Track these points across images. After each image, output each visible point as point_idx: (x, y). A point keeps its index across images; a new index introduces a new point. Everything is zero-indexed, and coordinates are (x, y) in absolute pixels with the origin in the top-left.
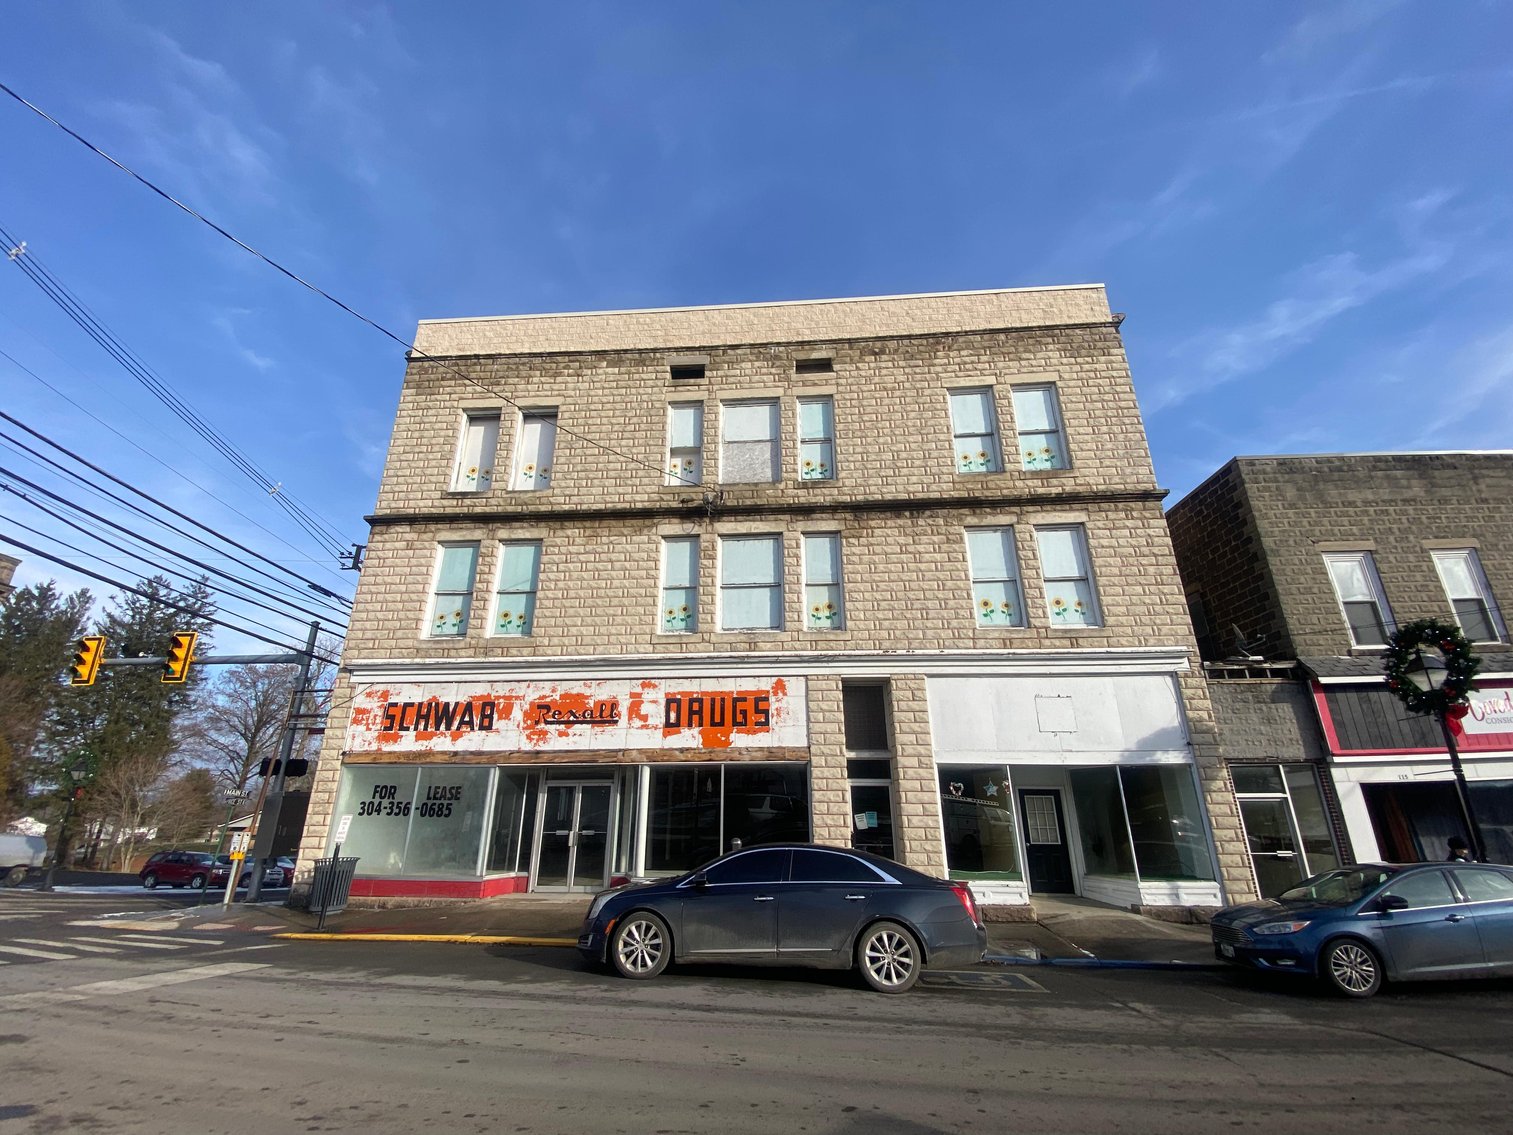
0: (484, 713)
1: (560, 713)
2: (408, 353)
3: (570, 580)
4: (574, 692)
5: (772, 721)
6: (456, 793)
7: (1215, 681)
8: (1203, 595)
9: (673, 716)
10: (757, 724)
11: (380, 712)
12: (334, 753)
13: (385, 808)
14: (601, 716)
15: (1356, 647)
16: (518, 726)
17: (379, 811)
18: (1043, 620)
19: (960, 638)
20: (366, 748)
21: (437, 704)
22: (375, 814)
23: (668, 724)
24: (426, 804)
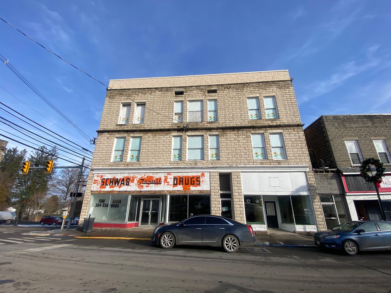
0: (127, 181)
1: (146, 181)
2: (107, 88)
3: (149, 147)
4: (150, 176)
5: (201, 183)
6: (120, 201)
7: (316, 174)
8: (313, 151)
9: (175, 182)
10: (197, 184)
11: (100, 181)
12: (89, 191)
13: (102, 205)
14: (157, 182)
15: (353, 165)
16: (136, 184)
17: (100, 206)
18: (271, 158)
19: (250, 162)
20: (97, 190)
21: (115, 179)
22: (99, 207)
23: (174, 184)
24: (112, 204)
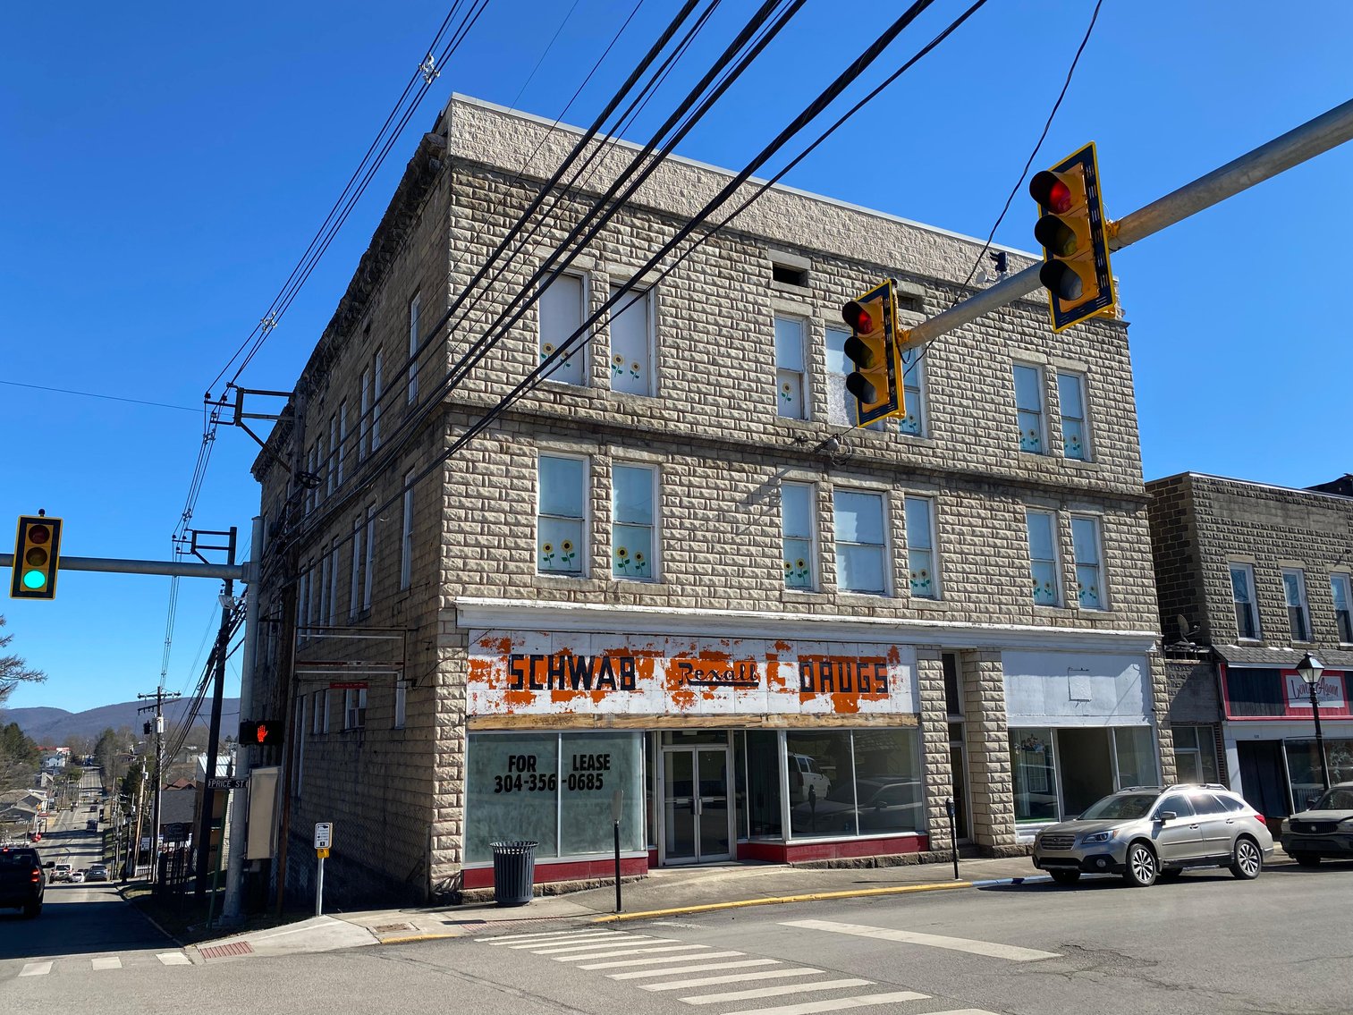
0: (624, 670)
4: (713, 649)
5: (890, 687)
6: (603, 762)
7: (1168, 660)
9: (807, 680)
10: (878, 690)
13: (526, 782)
14: (742, 677)
15: (1240, 639)
16: (662, 687)
17: (519, 787)
18: (1075, 602)
19: (1024, 615)
20: (493, 710)
21: (570, 657)
22: (514, 789)
23: (803, 689)
24: (573, 776)
